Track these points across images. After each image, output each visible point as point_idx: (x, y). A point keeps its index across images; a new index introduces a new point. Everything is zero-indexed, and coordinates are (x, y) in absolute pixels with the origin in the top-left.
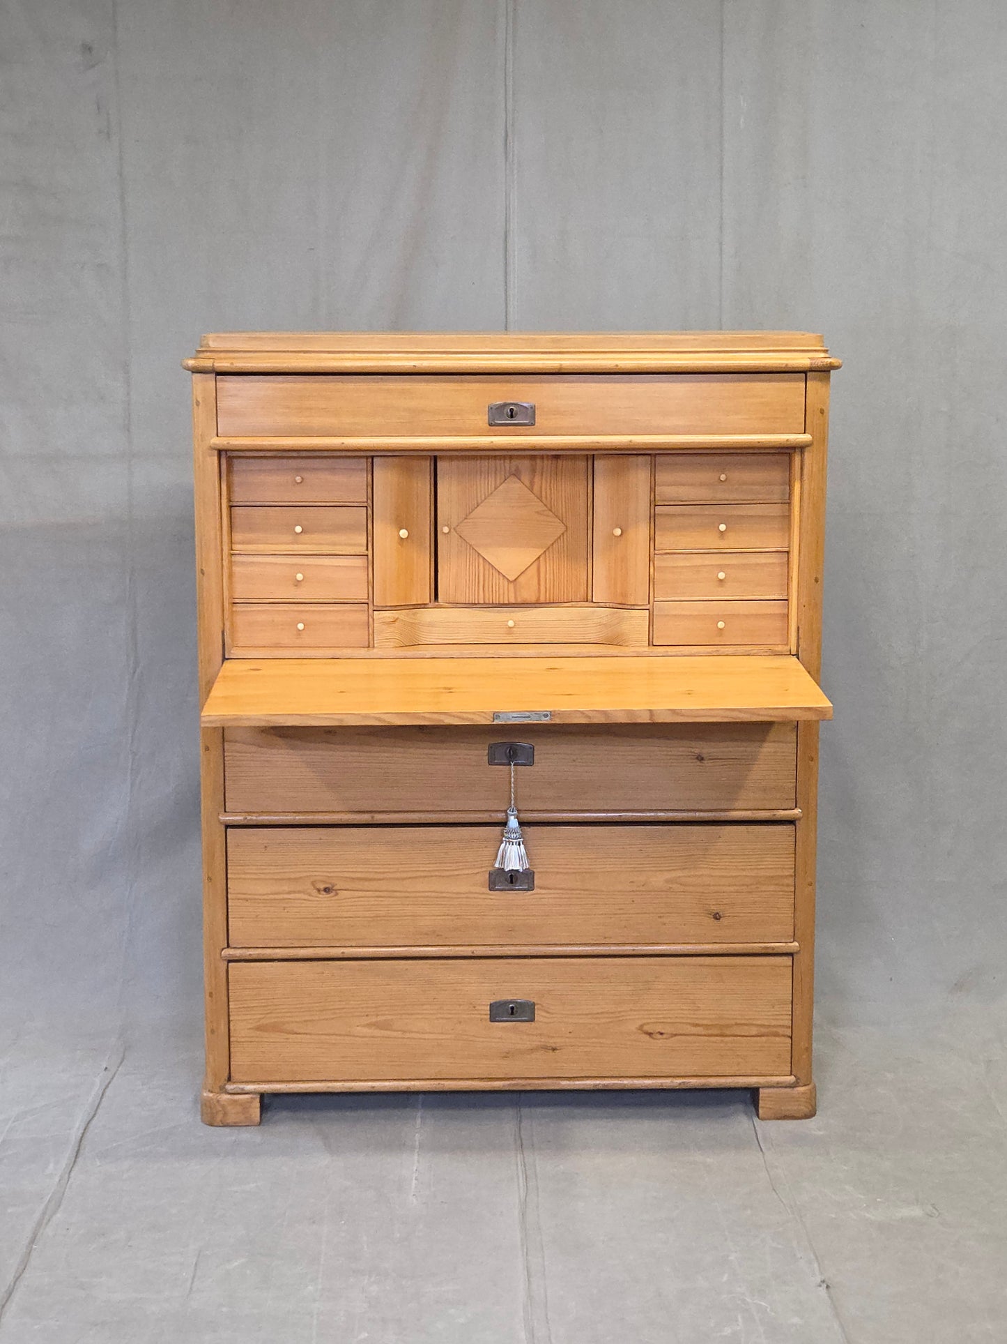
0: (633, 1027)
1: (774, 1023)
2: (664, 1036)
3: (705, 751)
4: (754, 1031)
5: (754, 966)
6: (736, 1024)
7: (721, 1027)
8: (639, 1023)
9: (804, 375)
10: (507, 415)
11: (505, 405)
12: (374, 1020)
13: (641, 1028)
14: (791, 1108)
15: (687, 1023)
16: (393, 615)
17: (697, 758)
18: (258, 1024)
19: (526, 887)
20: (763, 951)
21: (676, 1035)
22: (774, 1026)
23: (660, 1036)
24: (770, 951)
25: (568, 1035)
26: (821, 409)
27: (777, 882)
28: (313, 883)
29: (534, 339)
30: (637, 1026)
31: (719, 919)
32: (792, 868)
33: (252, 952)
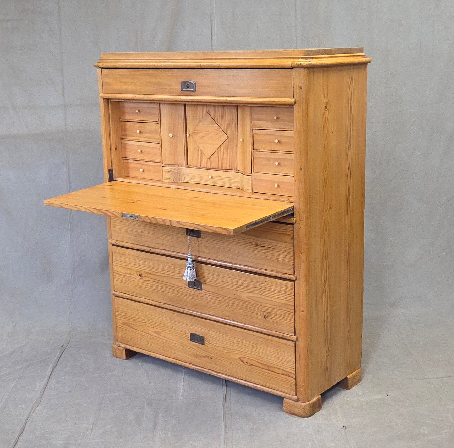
0: (237, 357)
1: (288, 370)
2: (248, 364)
3: (259, 242)
4: (281, 372)
5: (280, 343)
6: (274, 367)
7: (269, 366)
8: (239, 356)
9: (292, 69)
10: (187, 87)
11: (186, 82)
12: (155, 330)
13: (240, 358)
14: (296, 411)
15: (256, 361)
16: (168, 169)
17: (256, 245)
18: (123, 322)
19: (199, 289)
20: (282, 337)
21: (252, 365)
22: (288, 372)
23: (246, 364)
24: (285, 337)
25: (216, 354)
26: (300, 87)
27: (287, 307)
28: (136, 272)
29: (197, 53)
30: (239, 357)
31: (266, 318)
32: (293, 302)
33: (120, 294)
